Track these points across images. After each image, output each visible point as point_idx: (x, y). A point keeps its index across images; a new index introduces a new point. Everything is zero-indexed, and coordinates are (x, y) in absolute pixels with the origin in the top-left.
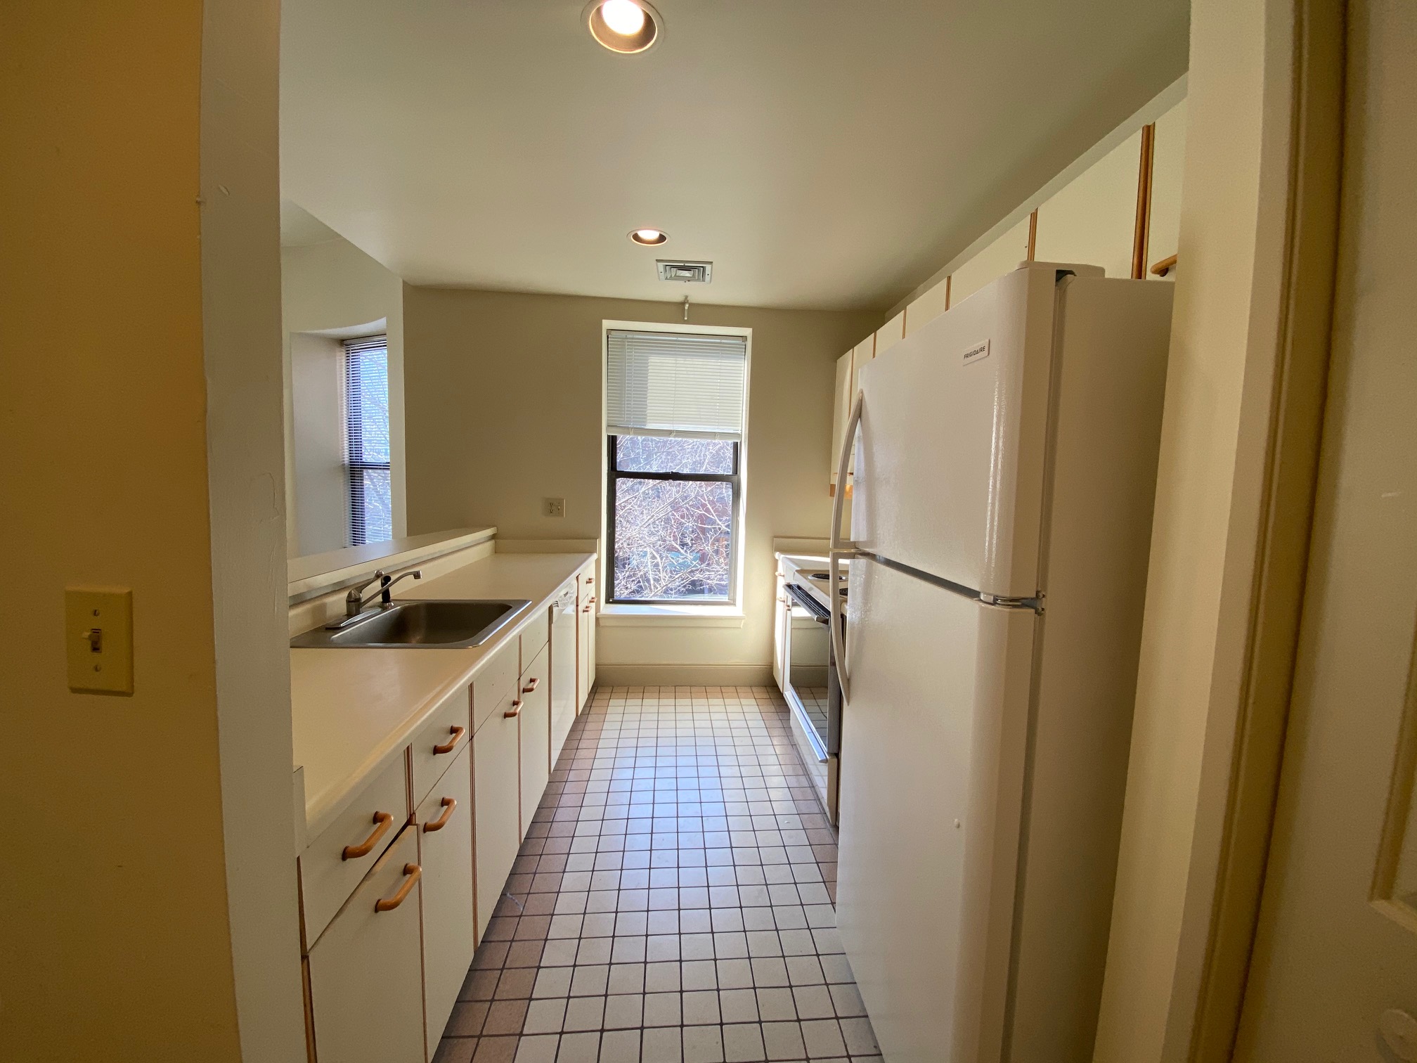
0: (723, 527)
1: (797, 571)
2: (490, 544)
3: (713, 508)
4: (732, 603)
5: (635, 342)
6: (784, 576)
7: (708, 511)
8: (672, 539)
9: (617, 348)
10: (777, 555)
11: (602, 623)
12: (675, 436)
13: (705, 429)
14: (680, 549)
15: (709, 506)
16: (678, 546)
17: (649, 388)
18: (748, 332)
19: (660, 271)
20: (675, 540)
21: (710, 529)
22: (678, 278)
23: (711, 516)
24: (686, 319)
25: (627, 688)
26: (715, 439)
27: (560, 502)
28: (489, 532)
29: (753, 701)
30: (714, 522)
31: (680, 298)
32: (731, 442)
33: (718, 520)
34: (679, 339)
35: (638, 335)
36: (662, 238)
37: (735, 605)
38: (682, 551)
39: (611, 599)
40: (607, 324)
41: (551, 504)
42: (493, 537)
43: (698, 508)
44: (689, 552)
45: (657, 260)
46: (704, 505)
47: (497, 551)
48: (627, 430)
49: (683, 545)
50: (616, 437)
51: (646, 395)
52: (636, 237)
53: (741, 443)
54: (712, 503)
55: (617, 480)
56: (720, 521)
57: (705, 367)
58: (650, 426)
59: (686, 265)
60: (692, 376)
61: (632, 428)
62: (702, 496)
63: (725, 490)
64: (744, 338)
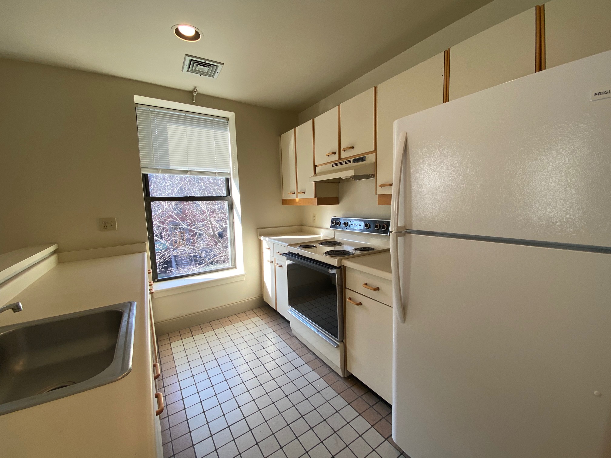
1: (288, 245)
2: (53, 258)
3: (178, 217)
4: (234, 266)
5: (156, 114)
6: (270, 248)
7: (175, 219)
9: (143, 116)
10: (262, 238)
11: (155, 296)
12: (190, 174)
13: (209, 170)
14: (161, 241)
15: (175, 216)
16: (159, 239)
17: (169, 143)
18: (231, 115)
19: (185, 64)
22: (196, 72)
23: (178, 221)
24: (194, 102)
25: (178, 331)
26: (216, 176)
27: (112, 220)
28: (52, 249)
29: (258, 318)
31: (190, 88)
32: (223, 178)
34: (187, 115)
35: (158, 109)
36: (197, 36)
37: (236, 268)
38: (162, 242)
39: (156, 279)
41: (105, 223)
42: (54, 252)
45: (186, 55)
47: (60, 262)
48: (156, 170)
50: (147, 174)
51: (167, 148)
52: (177, 32)
53: (230, 178)
55: (152, 202)
57: (205, 133)
58: (172, 168)
59: (207, 62)
60: (198, 138)
61: (160, 169)
64: (227, 119)
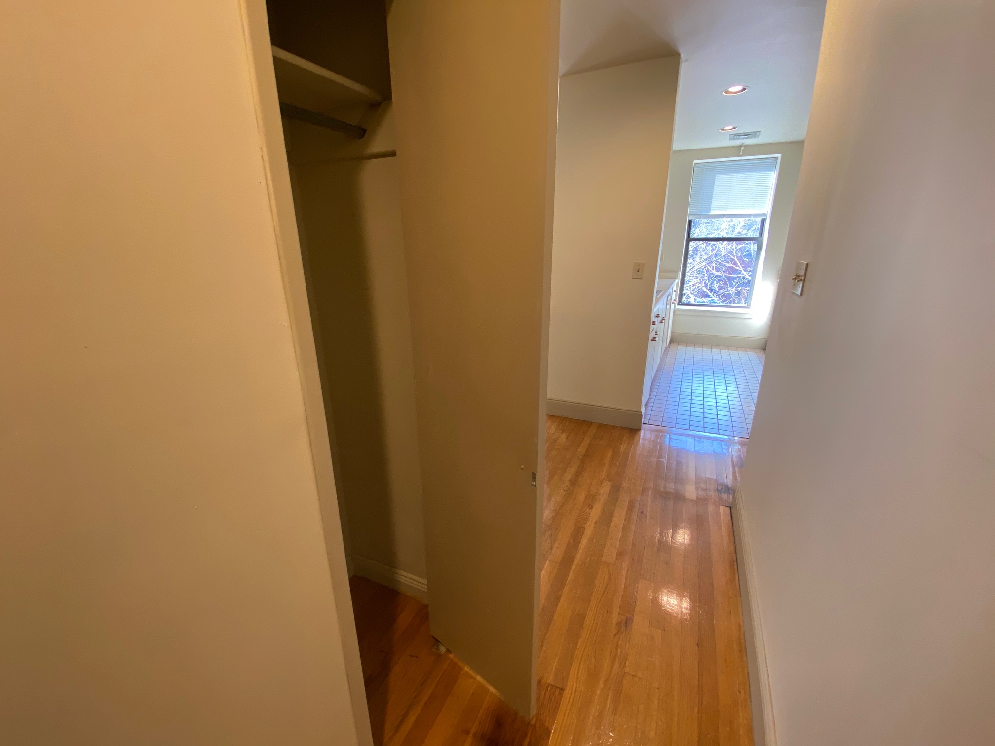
0: (747, 276)
3: (740, 262)
7: (735, 264)
8: (703, 285)
9: (699, 173)
11: (676, 313)
15: (737, 261)
16: (707, 291)
17: (715, 192)
18: (779, 156)
20: (706, 287)
21: (735, 278)
23: (738, 268)
24: (741, 153)
30: (740, 272)
31: (739, 144)
32: (759, 218)
33: (743, 271)
34: (736, 163)
39: (680, 303)
40: (695, 162)
43: (728, 262)
44: (715, 295)
46: (732, 260)
48: (700, 216)
49: (711, 290)
50: (693, 220)
51: (712, 196)
53: (766, 219)
54: (740, 258)
55: (690, 242)
56: (745, 271)
57: (749, 177)
58: (712, 213)
59: (746, 134)
60: (741, 183)
61: (703, 214)
62: (732, 253)
63: (753, 247)
64: (776, 158)
